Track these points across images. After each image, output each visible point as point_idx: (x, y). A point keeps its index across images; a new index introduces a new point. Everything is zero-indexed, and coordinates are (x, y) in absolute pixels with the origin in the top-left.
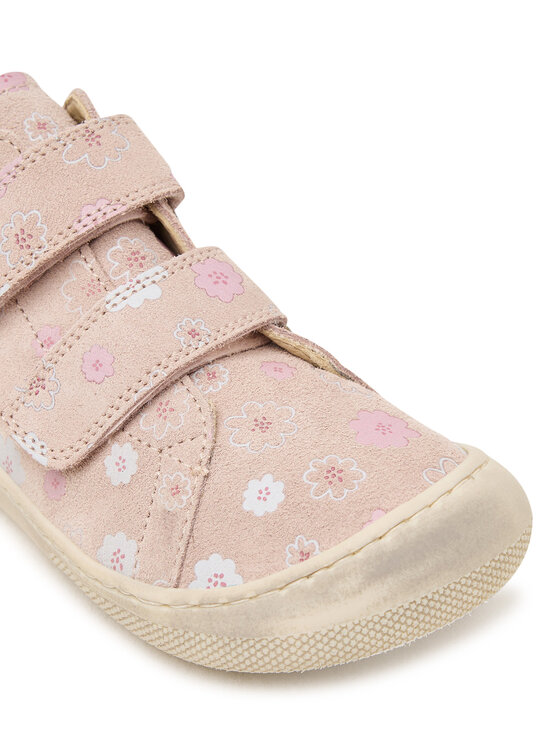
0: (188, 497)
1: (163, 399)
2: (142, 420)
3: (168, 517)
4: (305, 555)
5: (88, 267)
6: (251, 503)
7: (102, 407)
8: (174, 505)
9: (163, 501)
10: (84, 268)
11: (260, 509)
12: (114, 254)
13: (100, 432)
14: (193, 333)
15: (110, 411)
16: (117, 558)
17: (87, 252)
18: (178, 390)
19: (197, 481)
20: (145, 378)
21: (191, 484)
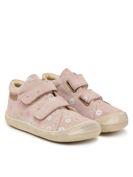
0: (58, 121)
1: (55, 111)
2: (52, 113)
3: (56, 123)
4: (73, 126)
5: (46, 97)
6: (66, 121)
7: (48, 111)
8: (57, 122)
9: (55, 122)
10: (45, 97)
11: (68, 122)
12: (49, 96)
13: (47, 114)
14: (59, 104)
15: (50, 110)
16: (48, 129)
17: (46, 95)
18: (57, 110)
19: (60, 119)
20: (53, 108)
21: (59, 120)
